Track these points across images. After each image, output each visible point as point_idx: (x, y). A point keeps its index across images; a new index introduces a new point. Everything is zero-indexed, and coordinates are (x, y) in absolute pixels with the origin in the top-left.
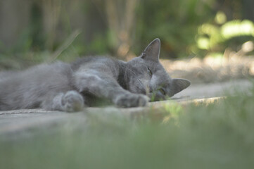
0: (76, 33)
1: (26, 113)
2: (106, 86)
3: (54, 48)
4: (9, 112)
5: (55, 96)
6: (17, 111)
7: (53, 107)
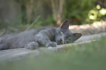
0: (39, 17)
1: (19, 50)
2: (44, 40)
3: (31, 23)
4: (13, 50)
5: (28, 43)
6: (16, 49)
7: (28, 47)
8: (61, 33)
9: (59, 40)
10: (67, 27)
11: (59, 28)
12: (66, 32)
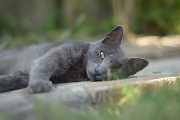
8: (101, 56)
9: (94, 72)
10: (116, 42)
11: (99, 42)
12: (112, 56)
